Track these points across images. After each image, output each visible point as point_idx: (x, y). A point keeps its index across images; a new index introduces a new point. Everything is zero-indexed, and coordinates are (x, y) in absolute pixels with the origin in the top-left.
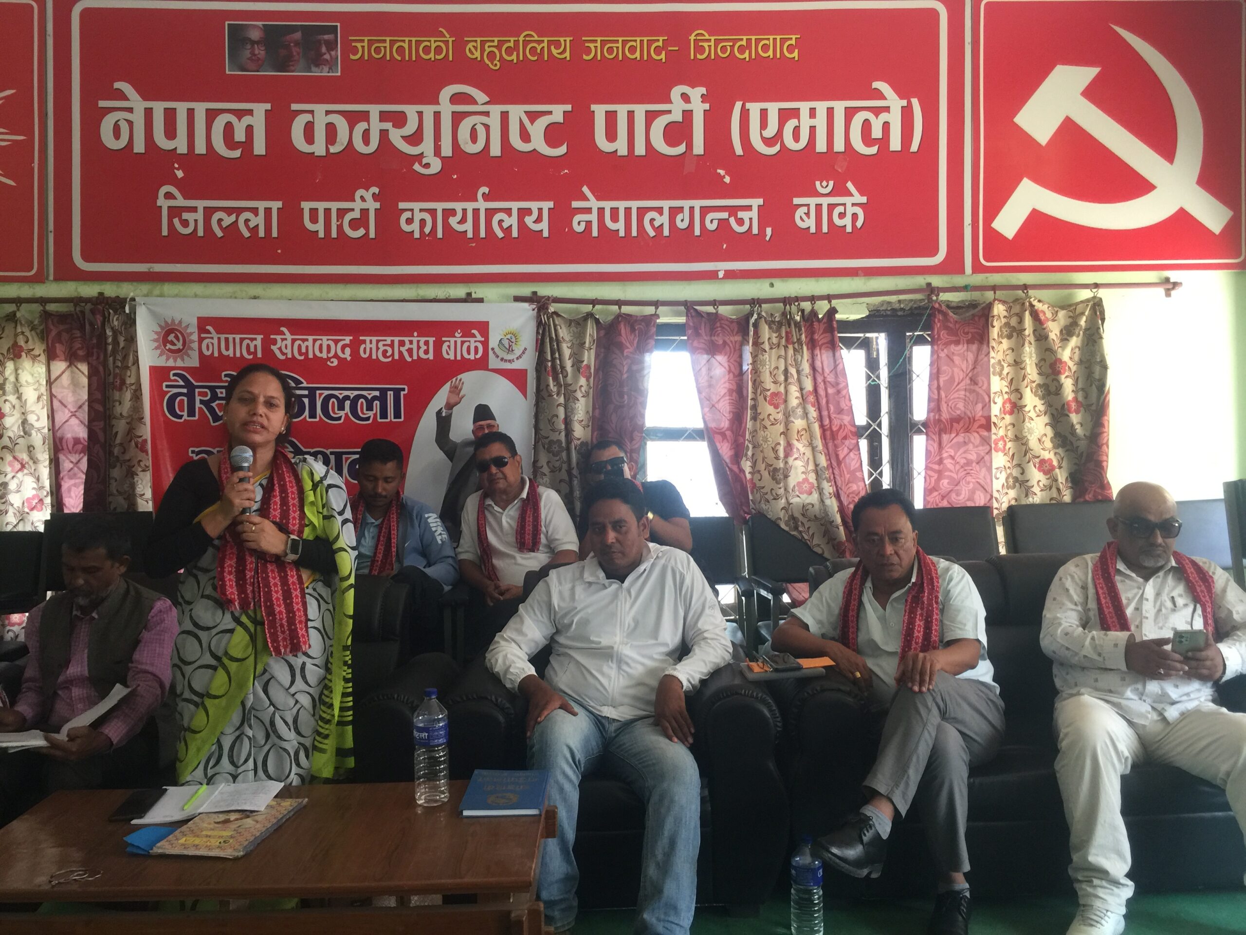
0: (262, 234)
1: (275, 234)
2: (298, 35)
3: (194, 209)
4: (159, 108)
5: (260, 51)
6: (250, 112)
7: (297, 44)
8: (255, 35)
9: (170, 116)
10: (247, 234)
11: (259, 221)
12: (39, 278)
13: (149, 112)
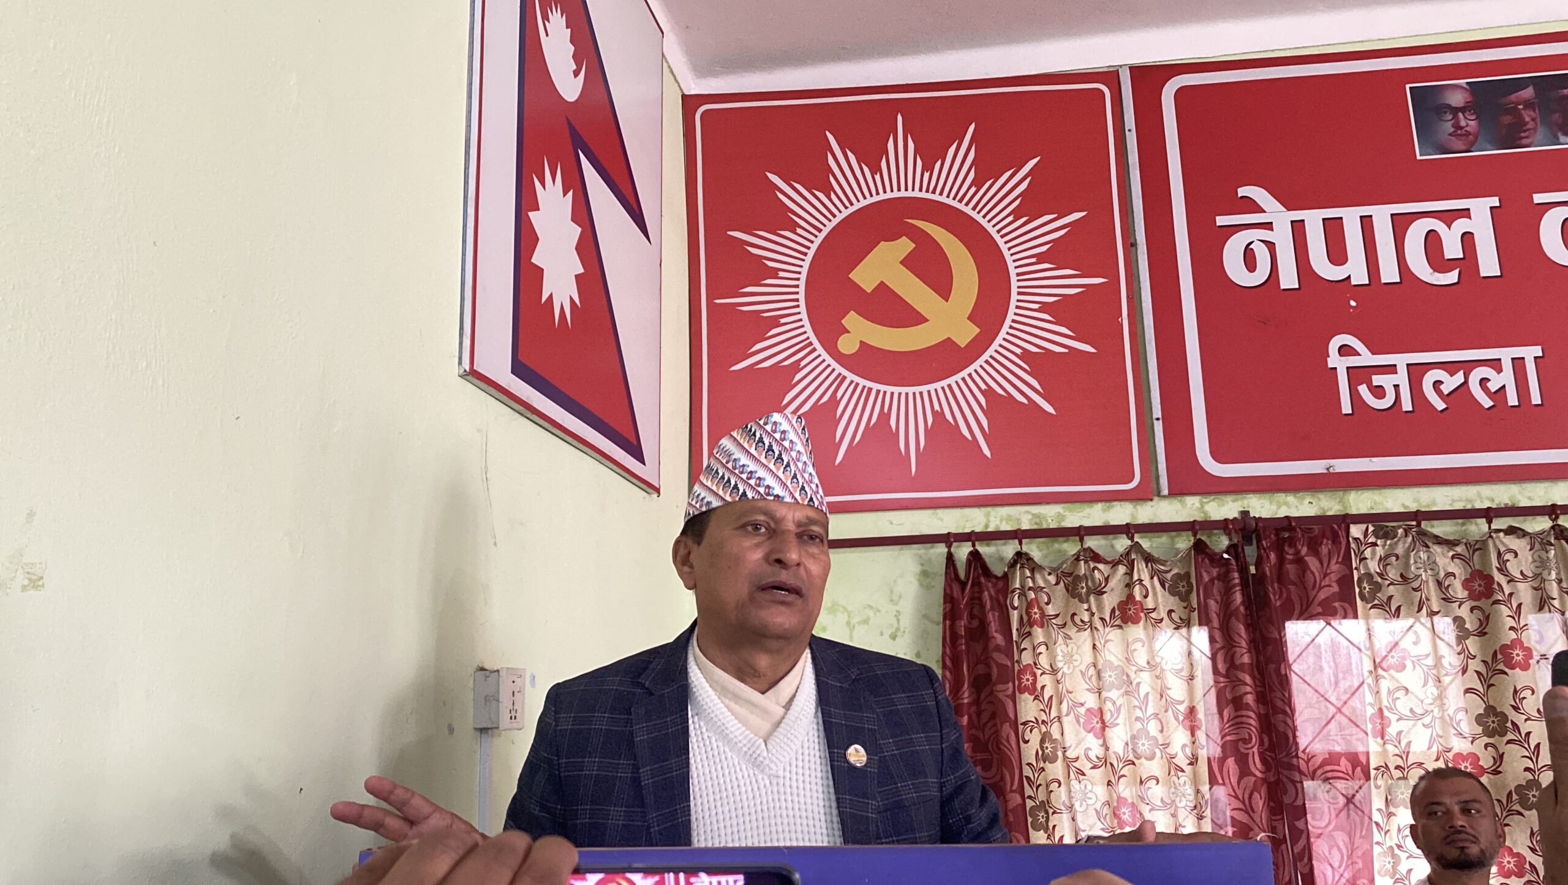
0: (1513, 400)
1: (1536, 399)
3: (1391, 369)
4: (1314, 219)
6: (1465, 213)
8: (1457, 99)
9: (1333, 230)
10: (1487, 403)
11: (1506, 378)
12: (1141, 495)
13: (1298, 227)
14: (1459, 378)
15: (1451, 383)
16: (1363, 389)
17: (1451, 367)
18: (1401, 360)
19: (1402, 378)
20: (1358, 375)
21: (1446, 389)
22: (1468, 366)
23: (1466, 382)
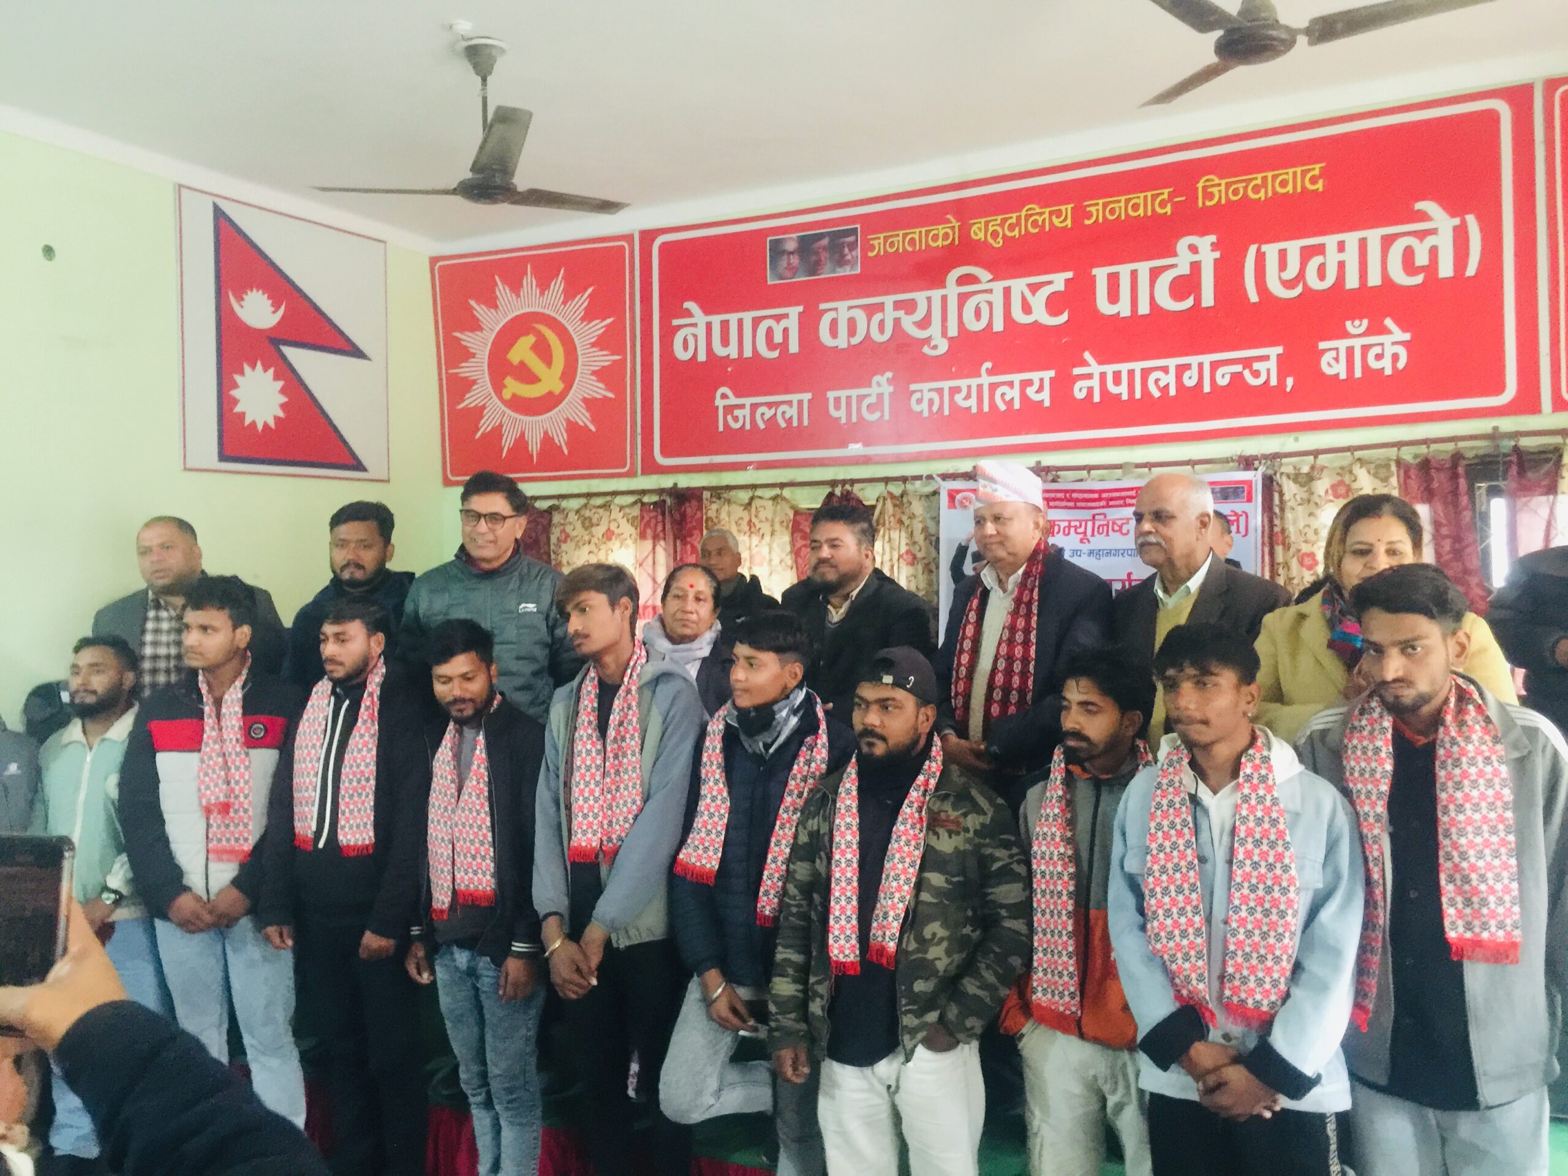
0: (795, 423)
1: (806, 422)
2: (825, 242)
3: (742, 406)
4: (716, 320)
5: (795, 260)
6: (786, 316)
7: (824, 248)
8: (791, 246)
9: (725, 325)
10: (783, 425)
11: (792, 412)
12: (631, 474)
13: (709, 326)
14: (773, 411)
15: (769, 414)
16: (729, 418)
17: (770, 405)
18: (748, 401)
19: (747, 411)
20: (729, 409)
21: (766, 417)
22: (777, 404)
23: (775, 414)
